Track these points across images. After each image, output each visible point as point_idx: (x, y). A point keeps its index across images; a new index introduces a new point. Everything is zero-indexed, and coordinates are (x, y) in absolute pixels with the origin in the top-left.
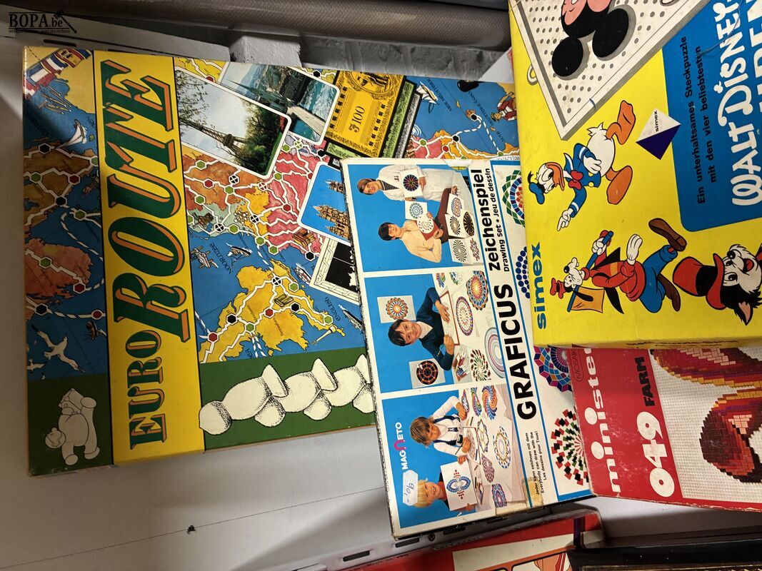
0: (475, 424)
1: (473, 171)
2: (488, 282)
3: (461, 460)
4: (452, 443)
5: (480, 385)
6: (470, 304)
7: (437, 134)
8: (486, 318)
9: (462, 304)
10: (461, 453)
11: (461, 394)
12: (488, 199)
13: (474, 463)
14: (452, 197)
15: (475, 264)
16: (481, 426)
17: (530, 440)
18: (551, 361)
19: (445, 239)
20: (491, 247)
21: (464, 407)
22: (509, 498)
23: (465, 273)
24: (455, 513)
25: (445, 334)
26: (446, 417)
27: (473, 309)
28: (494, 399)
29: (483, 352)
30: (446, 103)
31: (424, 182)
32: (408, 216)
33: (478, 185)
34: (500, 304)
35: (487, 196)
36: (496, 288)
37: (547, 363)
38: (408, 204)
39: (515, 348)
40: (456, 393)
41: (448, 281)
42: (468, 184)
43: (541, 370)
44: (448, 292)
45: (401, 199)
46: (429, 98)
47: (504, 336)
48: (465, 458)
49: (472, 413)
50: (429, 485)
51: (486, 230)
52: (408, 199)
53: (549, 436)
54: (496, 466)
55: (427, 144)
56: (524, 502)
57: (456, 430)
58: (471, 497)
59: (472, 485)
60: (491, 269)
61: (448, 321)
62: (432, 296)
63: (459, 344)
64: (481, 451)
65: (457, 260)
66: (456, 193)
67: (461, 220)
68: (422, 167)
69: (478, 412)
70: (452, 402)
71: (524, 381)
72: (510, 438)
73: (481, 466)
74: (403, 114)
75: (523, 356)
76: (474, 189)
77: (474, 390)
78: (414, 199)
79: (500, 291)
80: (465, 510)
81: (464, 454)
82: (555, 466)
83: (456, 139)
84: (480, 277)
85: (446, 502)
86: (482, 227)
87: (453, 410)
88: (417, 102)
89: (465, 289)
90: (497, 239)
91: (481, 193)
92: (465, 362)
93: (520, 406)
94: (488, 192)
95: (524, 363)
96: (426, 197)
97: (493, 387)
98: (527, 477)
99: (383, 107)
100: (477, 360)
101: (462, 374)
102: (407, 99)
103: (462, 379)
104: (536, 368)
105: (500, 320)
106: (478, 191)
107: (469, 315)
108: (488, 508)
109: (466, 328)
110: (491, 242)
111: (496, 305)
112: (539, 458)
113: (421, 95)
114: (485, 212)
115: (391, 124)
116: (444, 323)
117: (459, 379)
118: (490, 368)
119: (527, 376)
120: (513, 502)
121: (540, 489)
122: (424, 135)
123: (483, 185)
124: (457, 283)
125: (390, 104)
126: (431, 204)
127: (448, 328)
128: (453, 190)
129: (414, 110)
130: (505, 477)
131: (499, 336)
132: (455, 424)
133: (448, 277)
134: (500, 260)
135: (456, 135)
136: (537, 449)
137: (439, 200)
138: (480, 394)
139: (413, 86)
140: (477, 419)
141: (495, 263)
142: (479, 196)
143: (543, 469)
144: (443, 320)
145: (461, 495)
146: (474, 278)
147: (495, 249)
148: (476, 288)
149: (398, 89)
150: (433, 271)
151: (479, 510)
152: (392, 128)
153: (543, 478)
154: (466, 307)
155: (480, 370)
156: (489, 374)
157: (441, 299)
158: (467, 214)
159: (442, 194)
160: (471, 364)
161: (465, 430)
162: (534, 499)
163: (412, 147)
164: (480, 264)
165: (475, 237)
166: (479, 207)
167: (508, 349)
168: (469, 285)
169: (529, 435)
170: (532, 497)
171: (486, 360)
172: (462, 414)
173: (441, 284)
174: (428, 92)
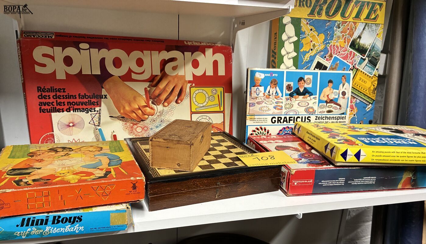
0: (273, 101)
1: (345, 116)
2: (312, 114)
3: (264, 94)
4: (269, 92)
5: (283, 105)
6: (307, 107)
7: (357, 108)
8: (302, 112)
9: (307, 104)
10: (266, 94)
11: (282, 98)
12: (336, 120)
13: (262, 98)
14: (338, 107)
15: (318, 111)
16: (272, 103)
17: (265, 119)
18: (286, 132)
19: (327, 102)
20: (322, 118)
21: (278, 98)
22: (251, 108)
23: (316, 107)
24: (251, 89)
25: (299, 96)
26: (276, 91)
27: (305, 108)
28: (278, 109)
29: (293, 108)
30: (365, 114)
31: (344, 98)
32: (335, 90)
33: (341, 117)
34: (305, 117)
35: (337, 120)
36: (310, 117)
37: (286, 131)
38: (338, 91)
39: (292, 120)
40: (282, 96)
41: (314, 101)
42: (342, 114)
43: (284, 128)
44: (311, 100)
45: (339, 89)
46: (368, 108)
47: (296, 117)
48: (264, 95)
49: (276, 100)
50: (260, 82)
51: (327, 117)
52: (339, 92)
53: (265, 127)
54: (261, 106)
55: (354, 104)
56: (249, 114)
57: (272, 94)
58: (254, 95)
59: (257, 96)
60: (316, 117)
61: (303, 98)
62: (311, 94)
63: (296, 100)
64: (265, 101)
65: (320, 105)
66: (340, 109)
67: (331, 109)
68: (348, 98)
69: (276, 103)
70: (280, 94)
71: (282, 121)
72: (267, 112)
73: (261, 100)
74: (363, 97)
75: (289, 122)
76: (340, 116)
77: (282, 103)
78: (339, 93)
79: (309, 118)
80: (251, 92)
81: (266, 95)
82: (256, 127)
83: (354, 115)
84: (314, 112)
85: (254, 86)
86: (328, 116)
87: (278, 94)
88: (367, 103)
89: (311, 106)
90: (324, 121)
91: (339, 118)
92: (290, 101)
93: (275, 118)
94: (339, 121)
95: (287, 122)
96: (339, 98)
97: (282, 109)
98: (255, 116)
99: (366, 91)
100: (290, 106)
101: (287, 99)
102: (368, 100)
103: (286, 99)
104: (285, 126)
105: (301, 116)
106: (339, 117)
107: (303, 106)
108: (250, 100)
109: (300, 104)
110: (324, 118)
111: (305, 116)
112: (259, 121)
113: (369, 105)
114: (333, 118)
115: (361, 92)
116: (302, 96)
117: (286, 98)
118: (288, 110)
119: (283, 122)
120: (249, 109)
121: (251, 120)
122: (356, 103)
123: (341, 119)
124: (313, 103)
125: (367, 93)
126: (337, 99)
127: (301, 97)
128: (340, 108)
129: (364, 101)
130: (257, 108)
131: (296, 115)
132: (274, 94)
133: (315, 101)
134: (318, 121)
135: (355, 116)
136: (262, 121)
137: (338, 102)
138: (281, 104)
139: (372, 102)
140: (274, 102)
141: (317, 118)
142: (338, 117)
143: (256, 122)
144: (303, 96)
145: (255, 92)
146: (314, 110)
147: (321, 119)
148: (311, 110)
149: (371, 97)
150: (317, 96)
151: (250, 97)
152: (359, 92)
153: (254, 121)
154: (306, 105)
155: (287, 106)
156: (286, 109)
157: (309, 97)
158: (333, 111)
159: (339, 103)
160: (289, 103)
161: (272, 97)
162: (249, 117)
163: (353, 98)
164: (318, 113)
165: (326, 113)
166: (335, 116)
167: (292, 117)
168: (312, 108)
169: (266, 119)
170: (250, 116)
171: (290, 109)
172: (277, 97)
173: (314, 98)
174: (369, 108)
